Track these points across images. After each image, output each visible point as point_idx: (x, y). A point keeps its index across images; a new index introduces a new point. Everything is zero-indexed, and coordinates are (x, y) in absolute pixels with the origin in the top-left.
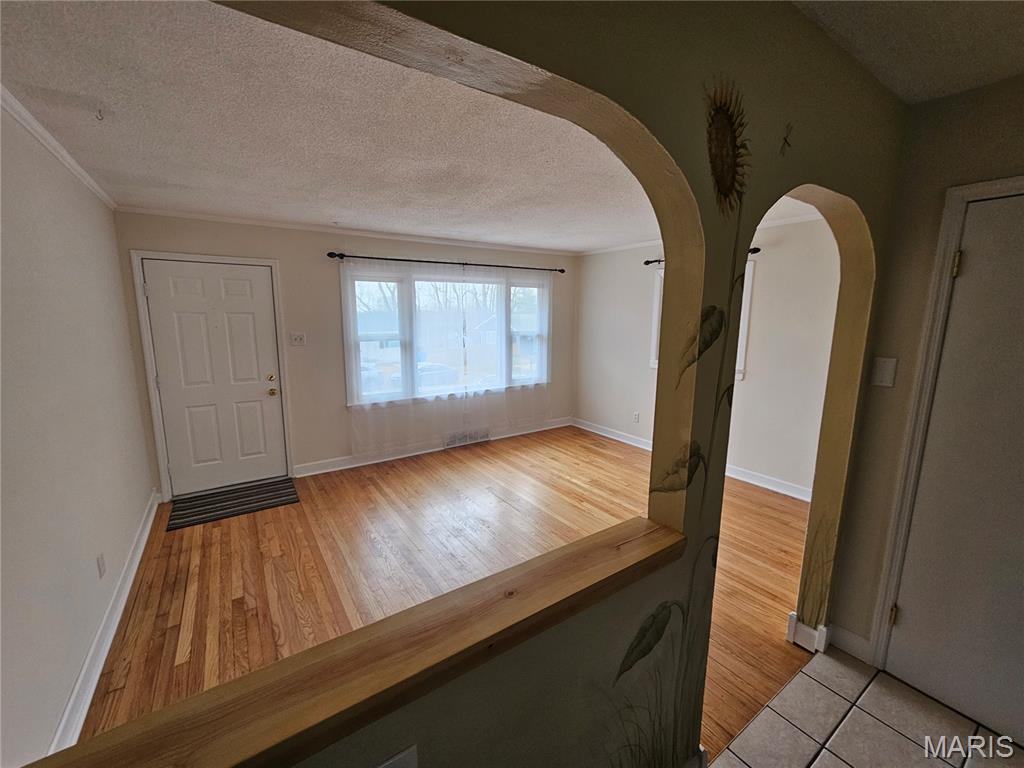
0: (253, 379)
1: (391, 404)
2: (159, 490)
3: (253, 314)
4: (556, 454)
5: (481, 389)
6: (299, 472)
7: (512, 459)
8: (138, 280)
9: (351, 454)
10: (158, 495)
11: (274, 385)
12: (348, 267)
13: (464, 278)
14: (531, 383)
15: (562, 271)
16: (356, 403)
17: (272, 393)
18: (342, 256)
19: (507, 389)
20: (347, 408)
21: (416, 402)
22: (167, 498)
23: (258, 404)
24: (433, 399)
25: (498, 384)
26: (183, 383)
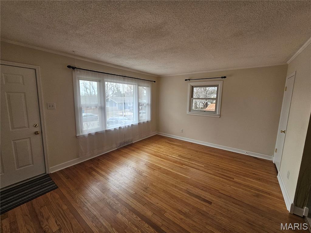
0: (25, 127)
3: (25, 93)
4: (160, 146)
5: (130, 124)
6: (52, 170)
7: (145, 150)
9: (79, 157)
11: (38, 129)
12: (76, 73)
13: (124, 82)
14: (146, 121)
15: (155, 82)
16: (81, 134)
17: (36, 133)
18: (74, 68)
19: (138, 123)
20: (77, 137)
21: (107, 131)
23: (28, 139)
24: (113, 129)
25: (135, 122)
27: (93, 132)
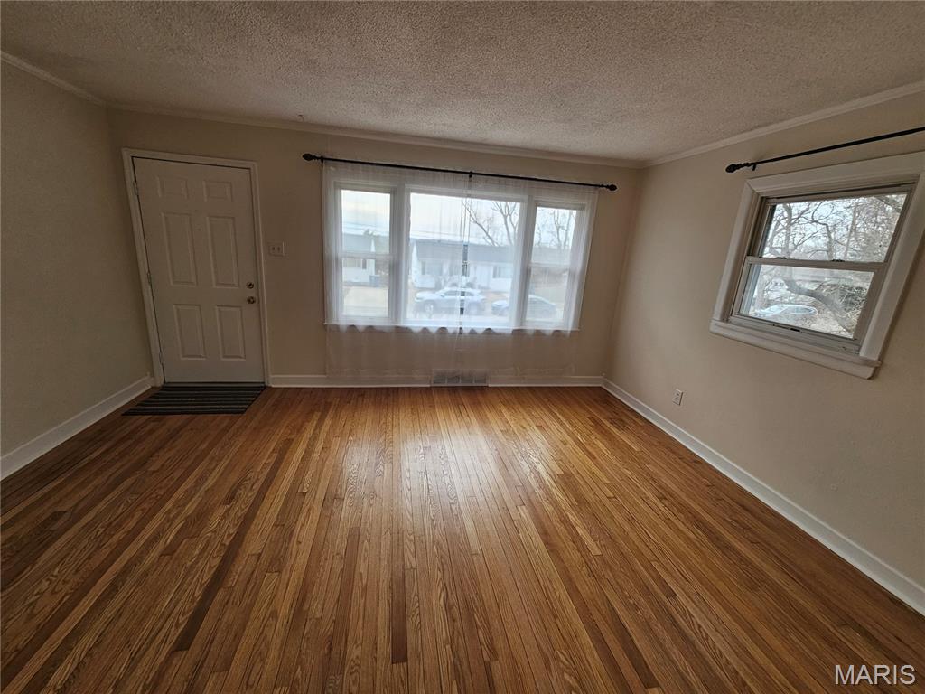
0: (233, 285)
1: (370, 329)
2: (153, 375)
3: (233, 218)
6: (277, 381)
8: (130, 178)
10: (152, 379)
11: (251, 293)
12: (329, 172)
13: (469, 192)
15: (613, 188)
16: (334, 323)
17: (251, 301)
18: (322, 159)
19: (514, 331)
20: (324, 326)
21: (402, 332)
22: (160, 383)
23: (238, 308)
24: (420, 329)
25: (504, 323)
26: (171, 281)
27: (361, 323)
